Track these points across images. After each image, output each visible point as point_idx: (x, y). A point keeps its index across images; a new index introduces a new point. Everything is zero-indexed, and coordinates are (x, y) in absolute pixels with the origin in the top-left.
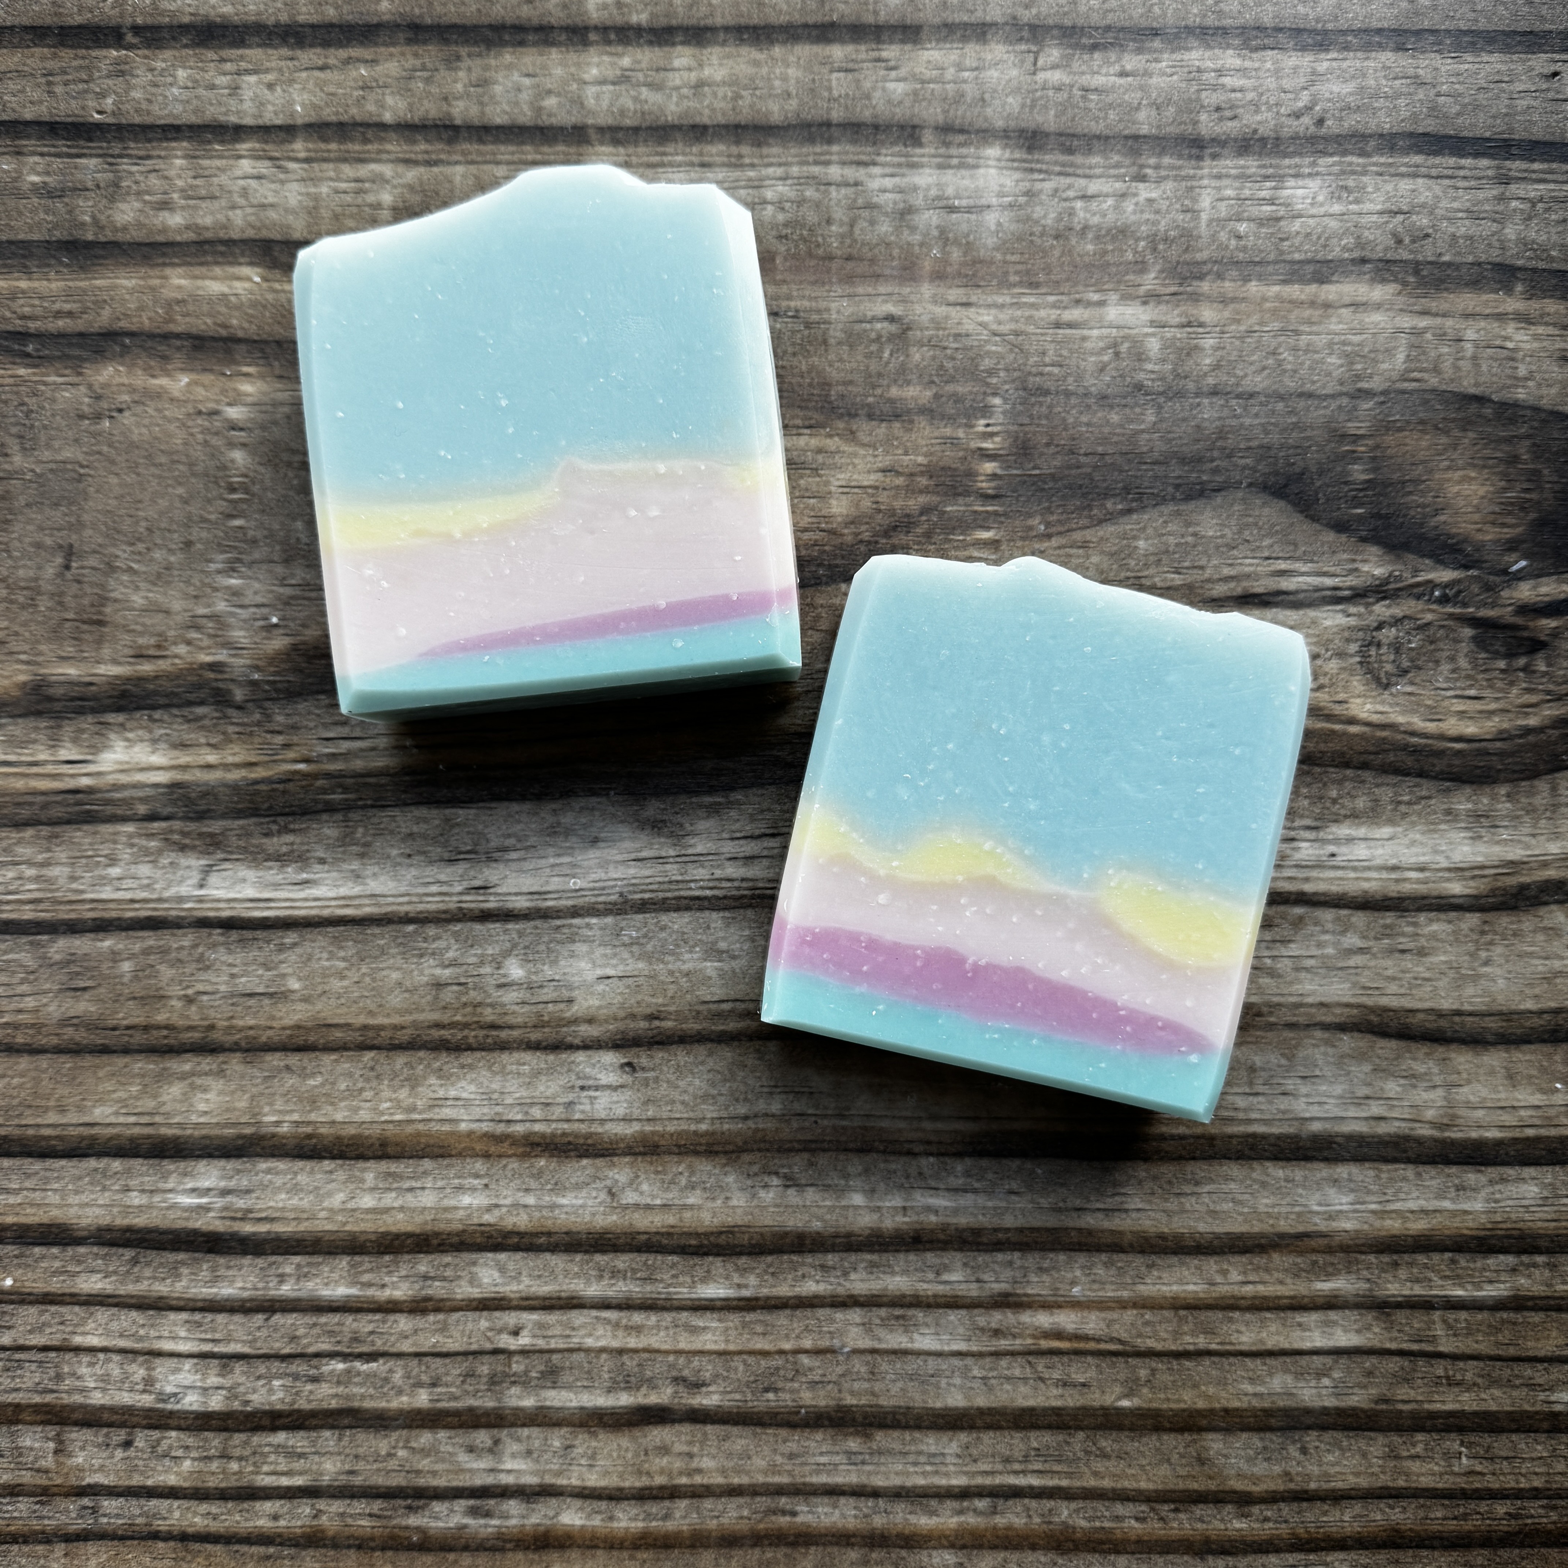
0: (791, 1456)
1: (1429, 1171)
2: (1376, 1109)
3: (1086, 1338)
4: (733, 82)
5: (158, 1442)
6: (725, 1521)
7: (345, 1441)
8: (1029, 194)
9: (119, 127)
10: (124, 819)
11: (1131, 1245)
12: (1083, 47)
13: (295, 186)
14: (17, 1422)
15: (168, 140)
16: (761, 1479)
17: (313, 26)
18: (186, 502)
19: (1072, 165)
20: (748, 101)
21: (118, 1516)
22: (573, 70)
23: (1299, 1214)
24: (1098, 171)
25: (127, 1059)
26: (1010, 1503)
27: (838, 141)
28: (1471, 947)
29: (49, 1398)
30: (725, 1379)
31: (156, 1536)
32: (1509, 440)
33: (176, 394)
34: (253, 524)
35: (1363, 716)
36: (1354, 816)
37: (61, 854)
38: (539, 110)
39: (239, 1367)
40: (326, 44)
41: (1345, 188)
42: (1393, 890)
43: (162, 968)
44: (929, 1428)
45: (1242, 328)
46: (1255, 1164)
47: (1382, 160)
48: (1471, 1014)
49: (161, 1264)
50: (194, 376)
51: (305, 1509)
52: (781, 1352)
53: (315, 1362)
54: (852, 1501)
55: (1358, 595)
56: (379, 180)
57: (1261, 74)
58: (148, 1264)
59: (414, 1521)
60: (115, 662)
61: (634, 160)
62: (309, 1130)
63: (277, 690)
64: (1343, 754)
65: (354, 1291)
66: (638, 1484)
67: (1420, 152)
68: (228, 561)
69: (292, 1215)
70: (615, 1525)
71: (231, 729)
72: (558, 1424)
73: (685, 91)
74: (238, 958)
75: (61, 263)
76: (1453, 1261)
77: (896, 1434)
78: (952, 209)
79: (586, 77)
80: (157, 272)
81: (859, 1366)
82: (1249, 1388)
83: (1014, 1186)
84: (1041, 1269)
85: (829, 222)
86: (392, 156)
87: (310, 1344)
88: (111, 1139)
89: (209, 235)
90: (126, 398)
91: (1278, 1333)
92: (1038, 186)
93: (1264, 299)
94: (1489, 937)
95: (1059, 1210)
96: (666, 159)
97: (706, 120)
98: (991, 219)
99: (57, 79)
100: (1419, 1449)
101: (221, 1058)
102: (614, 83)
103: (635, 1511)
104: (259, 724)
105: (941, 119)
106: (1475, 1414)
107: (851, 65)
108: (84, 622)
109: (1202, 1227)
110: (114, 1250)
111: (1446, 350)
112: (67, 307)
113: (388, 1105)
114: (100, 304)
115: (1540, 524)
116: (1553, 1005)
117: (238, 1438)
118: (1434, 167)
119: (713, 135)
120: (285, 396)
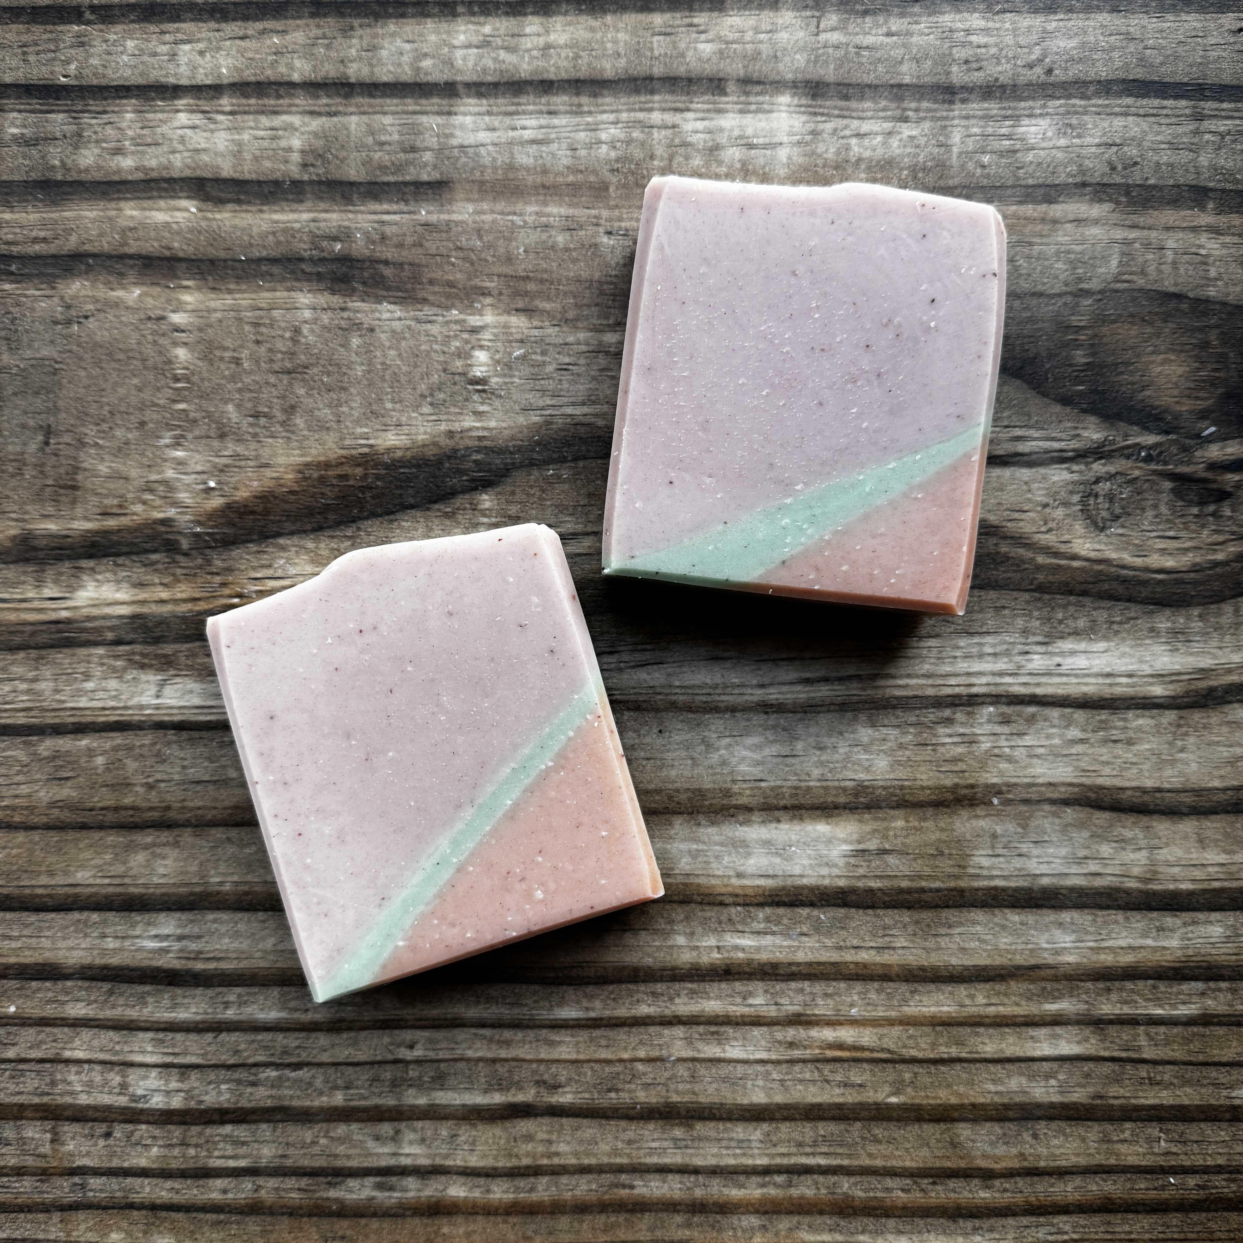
0: (630, 1142)
1: (1136, 916)
2: (1093, 867)
3: (862, 1049)
4: (573, 45)
5: (132, 1132)
6: (578, 1193)
7: (279, 1132)
8: (814, 133)
9: (81, 88)
10: (96, 644)
11: (898, 976)
12: (857, 13)
13: (223, 134)
14: (22, 1118)
15: (121, 98)
16: (605, 1160)
18: (140, 390)
20: (586, 60)
21: (101, 1191)
22: (444, 36)
23: (1032, 950)
24: (869, 114)
25: (102, 834)
26: (803, 1178)
27: (659, 92)
28: (1170, 737)
29: (46, 1099)
30: (577, 1082)
31: (131, 1206)
32: (1201, 329)
33: (131, 303)
34: (193, 407)
35: (1083, 553)
36: (1076, 633)
37: (47, 672)
38: (418, 69)
39: (194, 1075)
40: (246, 18)
41: (1070, 125)
42: (1107, 692)
43: (128, 761)
44: (738, 1120)
46: (997, 911)
47: (1100, 102)
48: (1169, 791)
49: (131, 995)
50: (145, 289)
51: (248, 1184)
52: (621, 1061)
53: (253, 1070)
54: (677, 1177)
55: (1080, 456)
56: (290, 128)
57: (1002, 33)
58: (121, 994)
59: (333, 1194)
60: (86, 519)
61: (495, 109)
62: (246, 888)
63: (215, 541)
64: (1067, 584)
65: (283, 1015)
66: (509, 1165)
67: (1130, 95)
68: (176, 437)
69: (234, 955)
70: (492, 1196)
71: (179, 571)
72: (445, 1118)
73: (535, 53)
74: (188, 753)
75: (36, 199)
76: (1154, 987)
77: (712, 1124)
78: (751, 146)
79: (456, 42)
80: (113, 205)
81: (682, 1071)
82: (992, 1088)
83: (805, 929)
84: (826, 995)
85: (652, 157)
86: (300, 109)
87: (249, 1057)
88: (90, 896)
89: (154, 175)
90: (91, 307)
91: (1015, 1044)
92: (821, 126)
94: (1184, 729)
95: (840, 948)
96: (520, 108)
97: (552, 77)
98: (783, 154)
99: (30, 49)
100: (1127, 1135)
101: (176, 832)
102: (477, 47)
103: (506, 1186)
104: (200, 567)
105: (741, 73)
106: (1172, 1107)
107: (668, 30)
108: (61, 487)
109: (954, 961)
110: (94, 984)
111: (1151, 256)
112: (42, 234)
114: (68, 231)
115: (1227, 397)
116: (1236, 783)
117: (195, 1130)
118: (1142, 107)
119: (558, 89)
120: (217, 304)
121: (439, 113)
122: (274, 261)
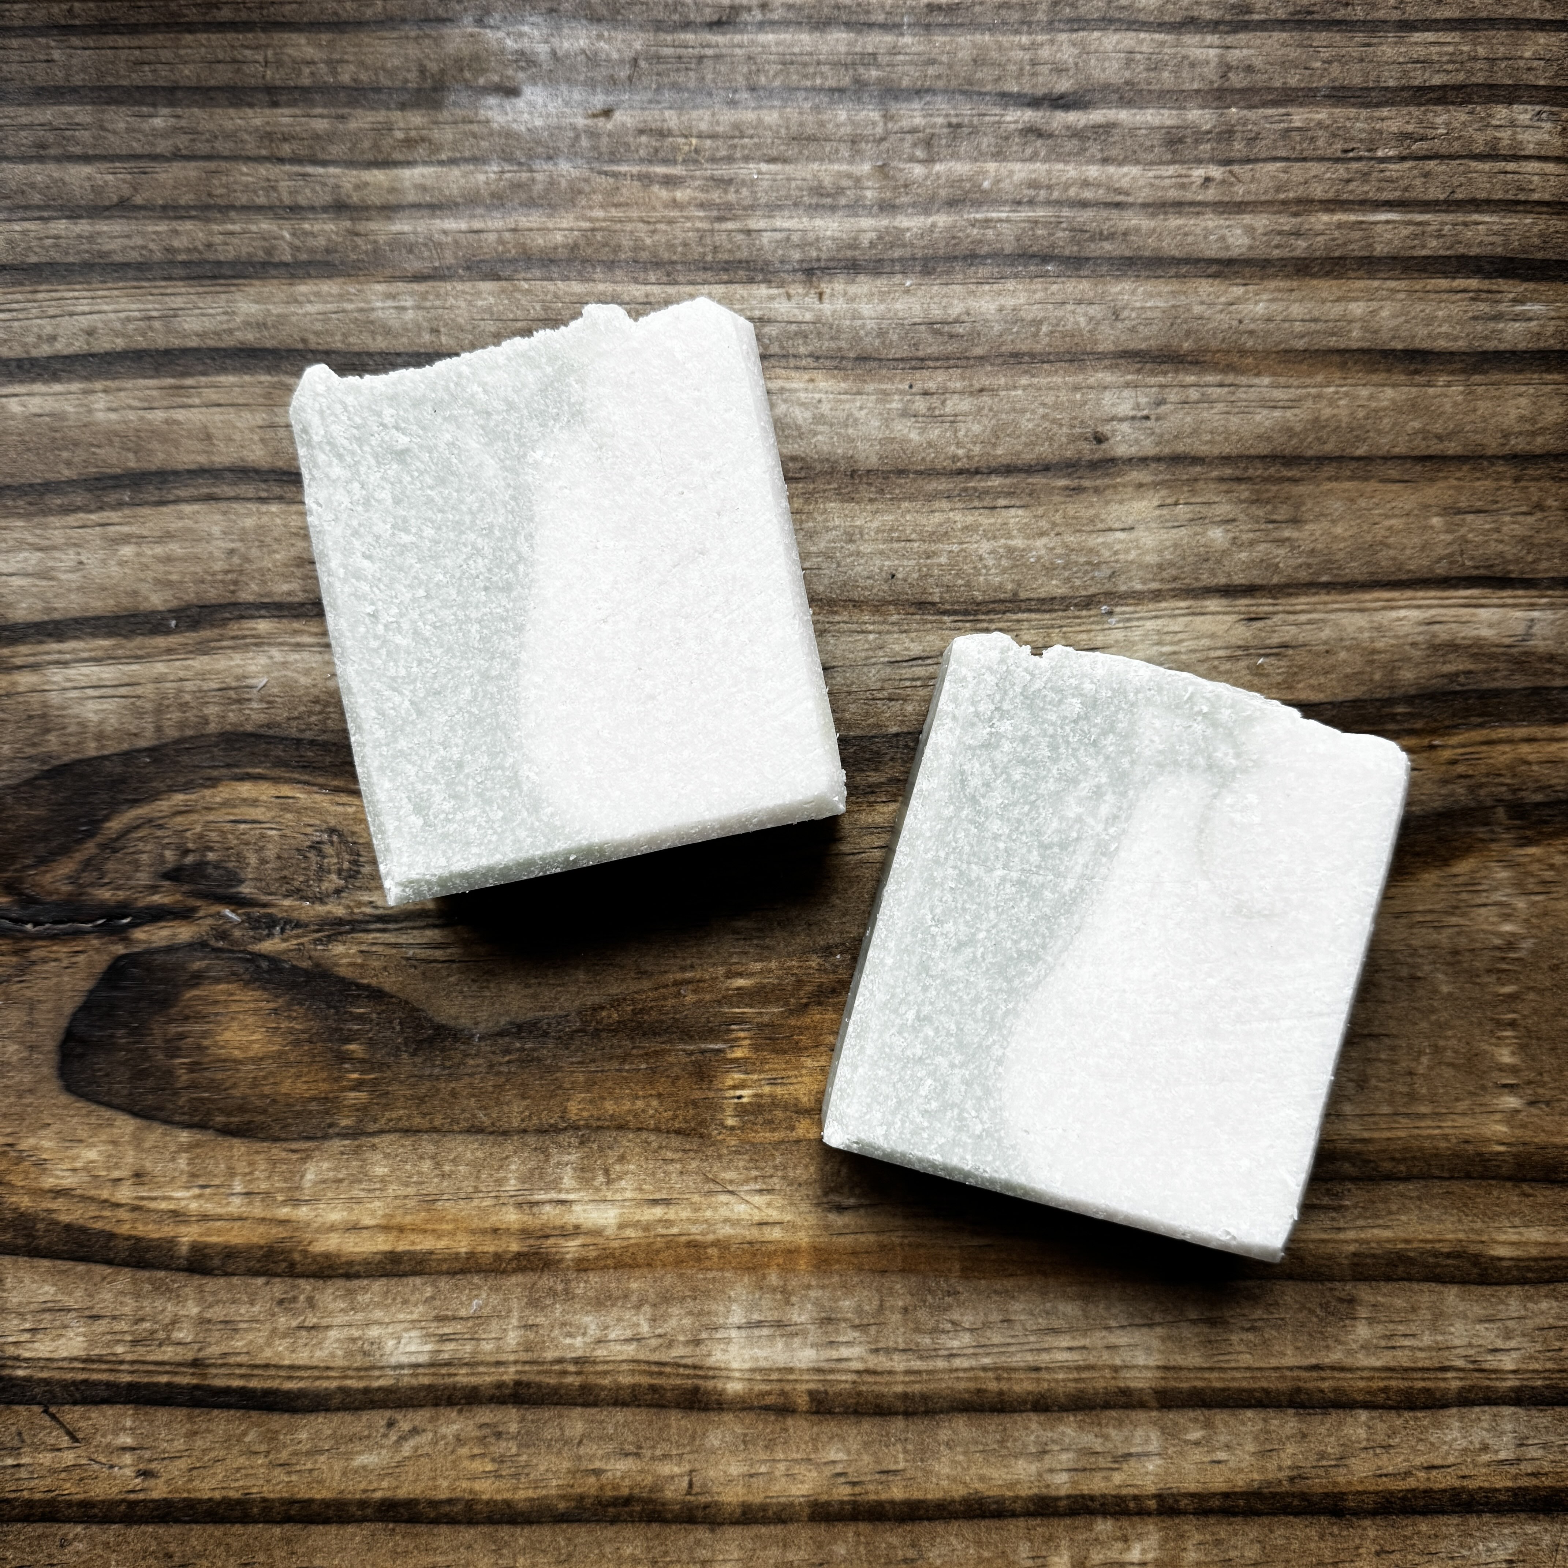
0: (932, 62)
4: (1006, 1458)
5: (1557, 75)
7: (1373, 75)
8: (697, 1342)
12: (640, 1500)
13: (1457, 1342)
16: (964, 39)
17: (1443, 1512)
18: (1559, 1010)
19: (651, 1374)
20: (990, 1438)
22: (1173, 1469)
23: (425, 299)
24: (625, 1367)
26: (716, 16)
27: (896, 1396)
28: (248, 568)
30: (1000, 136)
34: (1492, 988)
38: (1206, 1427)
39: (1479, 147)
40: (1428, 1492)
41: (365, 1353)
44: (797, 89)
45: (476, 1202)
47: (325, 1384)
48: (249, 499)
49: (1560, 246)
50: (1554, 1141)
51: (1411, 11)
52: (944, 161)
53: (1405, 152)
54: (873, 19)
55: (361, 924)
56: (1371, 1350)
57: (453, 1474)
61: (1108, 1374)
62: (1418, 379)
66: (1085, 34)
67: (288, 1392)
68: (1514, 950)
69: (1431, 295)
71: (1508, 780)
72: (1164, 92)
73: (1056, 1448)
74: (1494, 547)
76: (270, 253)
77: (830, 84)
78: (779, 1325)
79: (1159, 1462)
81: (868, 150)
82: (476, 128)
84: (685, 244)
85: (905, 1310)
86: (1358, 1374)
87: (1411, 169)
89: (1544, 1289)
91: (448, 180)
92: (688, 1351)
93: (452, 1234)
94: (229, 578)
96: (1075, 1375)
97: (1034, 1416)
98: (737, 1316)
100: (307, 71)
101: (1506, 450)
102: (1130, 1455)
104: (1481, 785)
105: (790, 1422)
106: (249, 105)
107: (884, 1477)
109: (524, 285)
111: (263, 1183)
113: (1342, 402)
115: (166, 1002)
116: (164, 510)
117: (1479, 78)
118: (273, 1377)
119: (1025, 1402)
120: (1461, 1121)
121: (1181, 1368)
122: (1390, 1177)
